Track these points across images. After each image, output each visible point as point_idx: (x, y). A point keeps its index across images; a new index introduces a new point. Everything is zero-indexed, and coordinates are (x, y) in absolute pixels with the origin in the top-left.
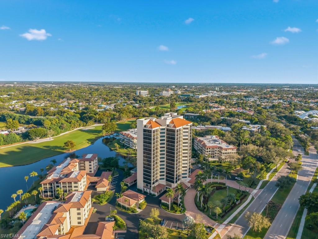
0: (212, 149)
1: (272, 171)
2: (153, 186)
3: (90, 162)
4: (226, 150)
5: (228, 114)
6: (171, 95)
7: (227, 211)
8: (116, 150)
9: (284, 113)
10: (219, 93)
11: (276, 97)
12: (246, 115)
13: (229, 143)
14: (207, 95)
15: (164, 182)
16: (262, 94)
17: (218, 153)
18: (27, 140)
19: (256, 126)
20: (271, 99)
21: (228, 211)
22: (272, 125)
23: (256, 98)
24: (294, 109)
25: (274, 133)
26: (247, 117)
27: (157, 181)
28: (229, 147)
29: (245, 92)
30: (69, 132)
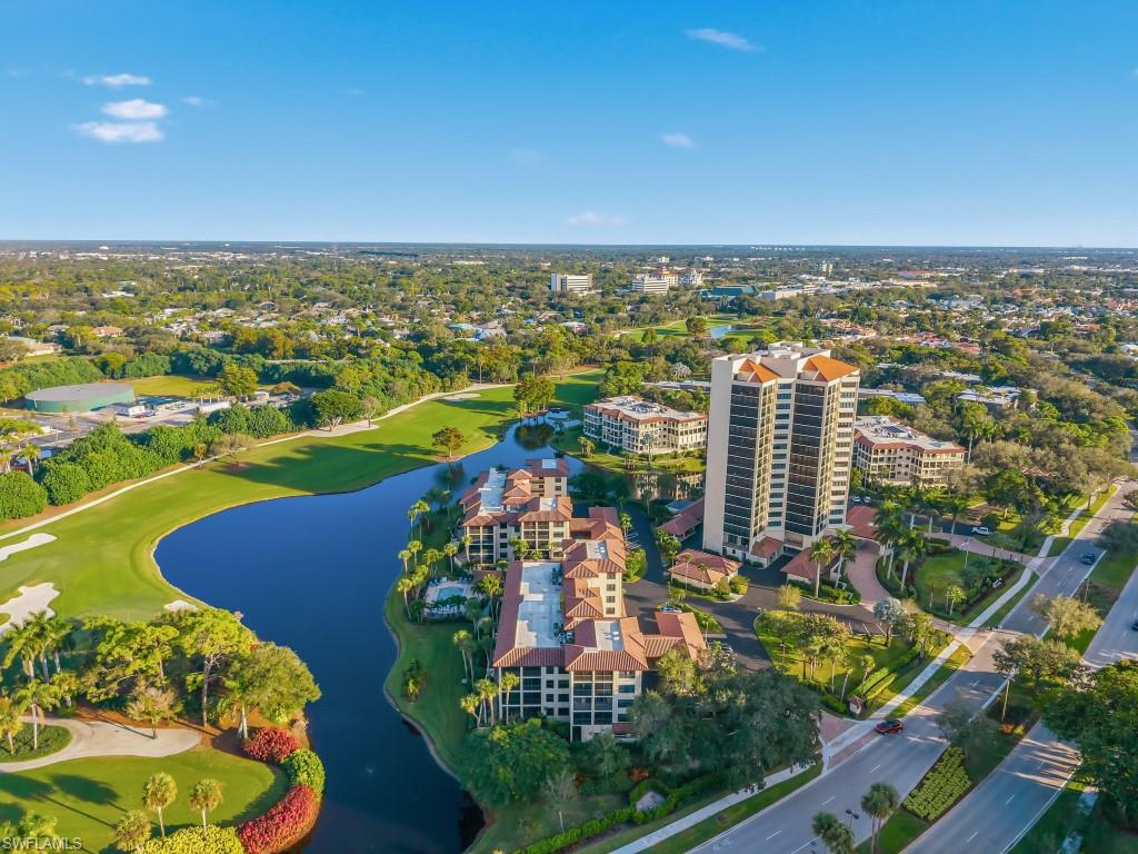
0: (890, 451)
1: (1075, 514)
2: (752, 541)
3: (558, 481)
4: (934, 455)
5: (898, 354)
6: (672, 289)
7: (972, 601)
8: (585, 456)
9: (1087, 353)
10: (839, 283)
11: (1046, 296)
12: (959, 357)
13: (938, 437)
14: (800, 291)
15: (778, 533)
16: (992, 287)
17: (907, 466)
18: (304, 427)
19: (1002, 390)
20: (1029, 304)
21: (975, 602)
22: (1055, 388)
23: (975, 300)
24: (1118, 339)
25: (1069, 409)
26: (965, 363)
27: (761, 529)
28: (943, 447)
29: (931, 280)
30: (410, 406)
